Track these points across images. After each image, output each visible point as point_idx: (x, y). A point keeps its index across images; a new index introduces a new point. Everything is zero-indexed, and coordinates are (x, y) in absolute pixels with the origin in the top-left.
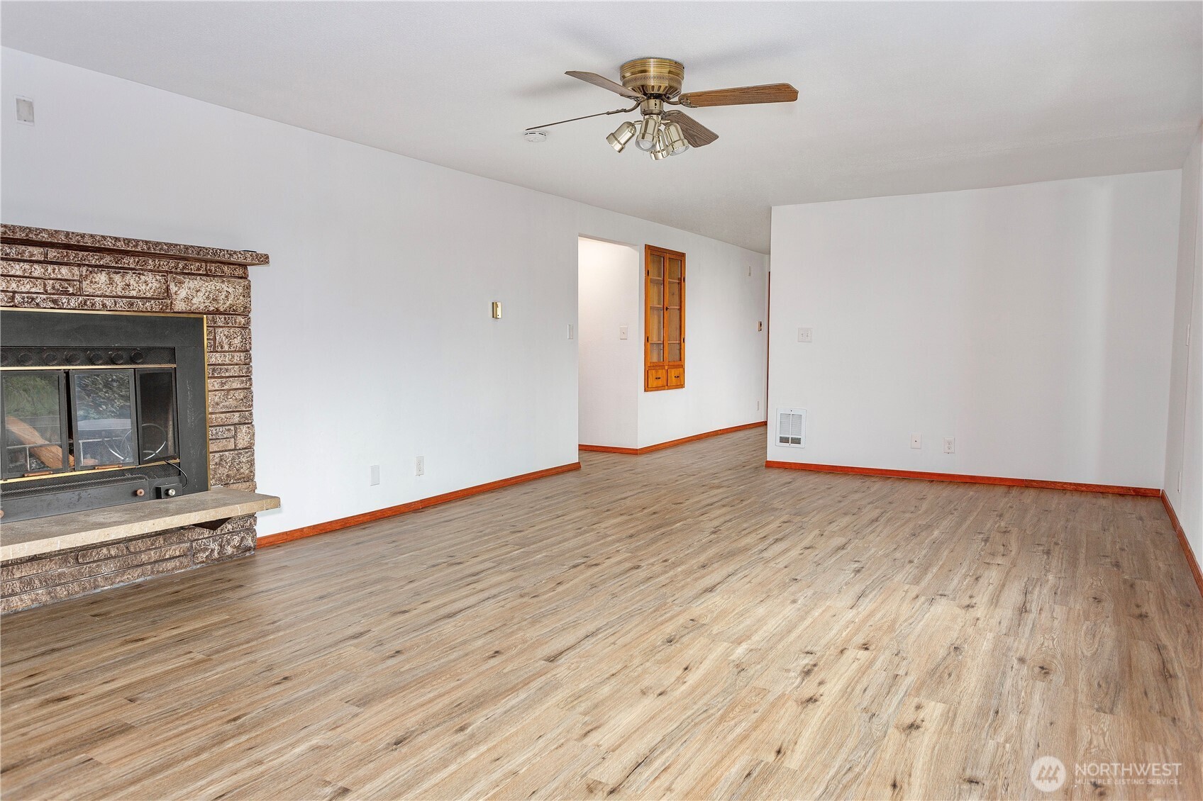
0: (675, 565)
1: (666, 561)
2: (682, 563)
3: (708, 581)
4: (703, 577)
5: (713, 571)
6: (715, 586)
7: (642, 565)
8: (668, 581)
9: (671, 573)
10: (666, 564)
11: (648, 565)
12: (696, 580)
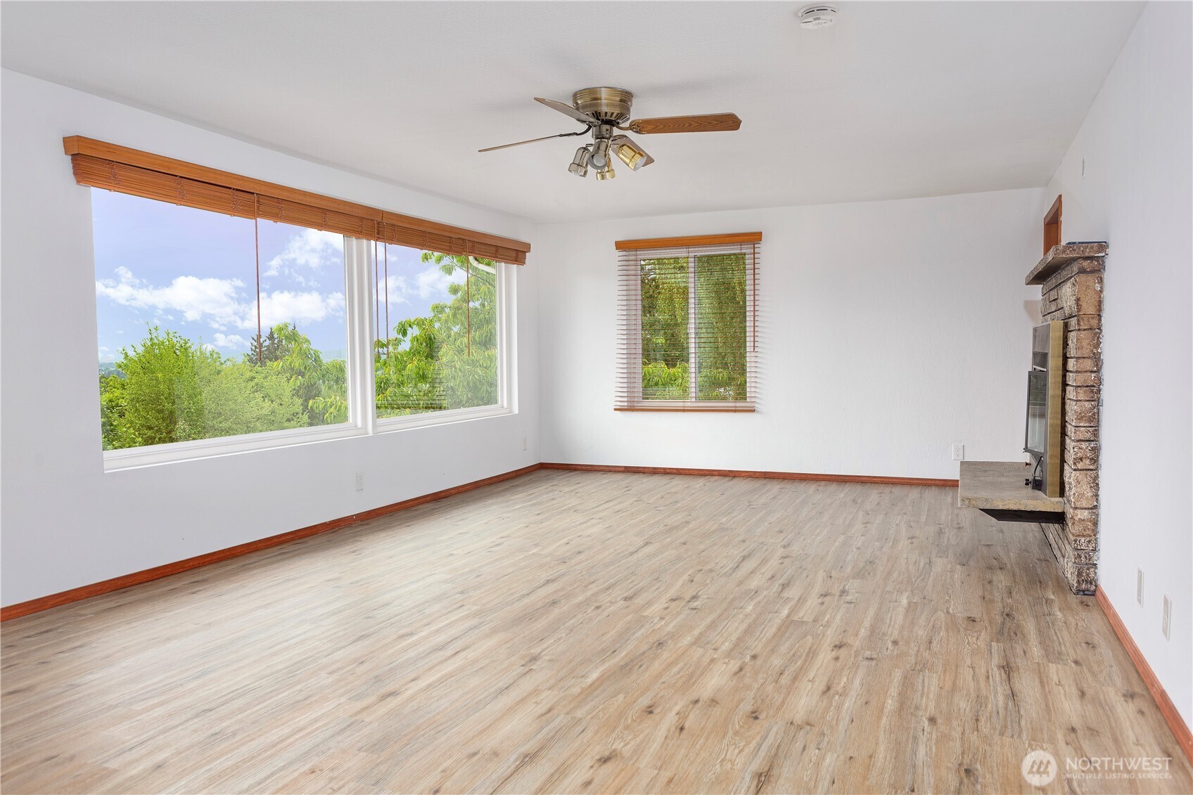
0: (587, 602)
1: (598, 608)
2: (579, 605)
3: (551, 588)
4: (556, 592)
5: (544, 598)
6: (544, 585)
7: (622, 602)
8: (590, 587)
9: (589, 594)
10: (597, 604)
11: (616, 602)
12: (562, 589)
